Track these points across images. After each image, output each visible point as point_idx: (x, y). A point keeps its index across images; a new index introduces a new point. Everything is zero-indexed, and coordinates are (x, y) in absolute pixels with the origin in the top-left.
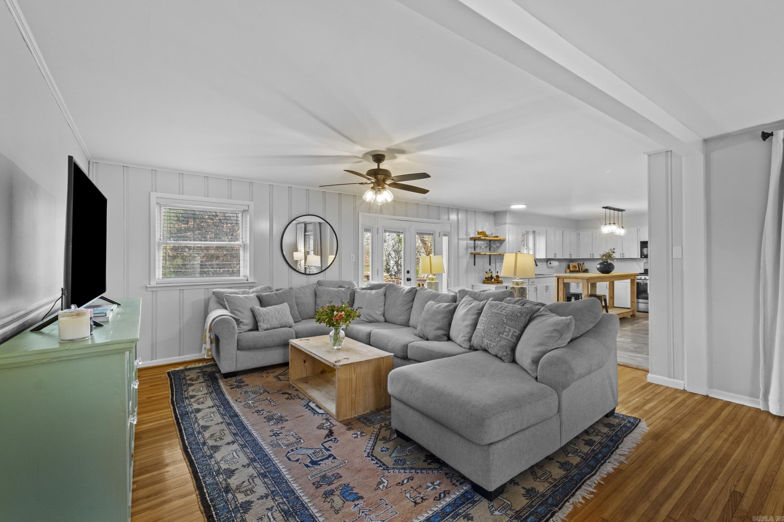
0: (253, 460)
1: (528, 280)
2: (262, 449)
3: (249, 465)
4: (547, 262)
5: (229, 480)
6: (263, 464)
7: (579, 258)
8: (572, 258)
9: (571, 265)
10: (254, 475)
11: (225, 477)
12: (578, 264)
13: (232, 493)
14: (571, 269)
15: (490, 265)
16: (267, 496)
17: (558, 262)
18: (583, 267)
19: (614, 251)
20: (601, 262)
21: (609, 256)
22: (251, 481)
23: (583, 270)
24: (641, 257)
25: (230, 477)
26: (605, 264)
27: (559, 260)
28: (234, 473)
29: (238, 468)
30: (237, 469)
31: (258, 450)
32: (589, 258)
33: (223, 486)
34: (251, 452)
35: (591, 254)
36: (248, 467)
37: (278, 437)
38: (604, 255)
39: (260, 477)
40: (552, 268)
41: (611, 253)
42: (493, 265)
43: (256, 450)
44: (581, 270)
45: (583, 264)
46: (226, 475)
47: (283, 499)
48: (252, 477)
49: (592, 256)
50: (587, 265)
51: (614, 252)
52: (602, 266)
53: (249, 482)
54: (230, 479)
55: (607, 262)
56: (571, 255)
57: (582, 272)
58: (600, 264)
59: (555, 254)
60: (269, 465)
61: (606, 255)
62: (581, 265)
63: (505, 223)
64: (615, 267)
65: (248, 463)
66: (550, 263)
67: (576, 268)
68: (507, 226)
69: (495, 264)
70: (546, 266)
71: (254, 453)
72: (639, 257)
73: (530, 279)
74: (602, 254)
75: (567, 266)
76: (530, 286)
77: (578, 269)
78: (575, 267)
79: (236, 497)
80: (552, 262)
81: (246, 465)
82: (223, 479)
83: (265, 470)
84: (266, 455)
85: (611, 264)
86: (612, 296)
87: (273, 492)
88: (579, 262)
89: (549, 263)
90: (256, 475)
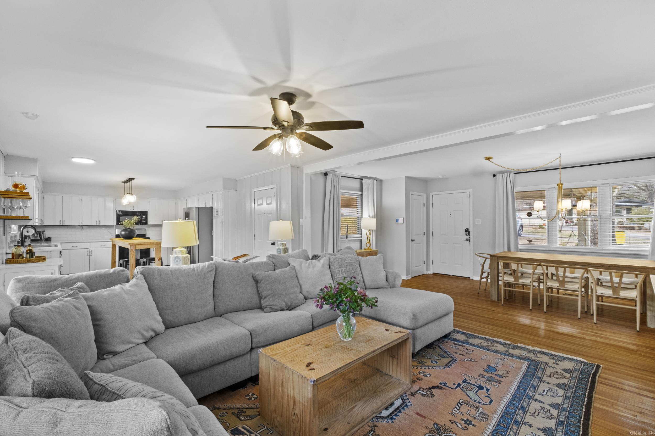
0: (518, 423)
2: (499, 423)
3: (525, 423)
5: (553, 428)
6: (513, 415)
10: (530, 414)
11: (555, 432)
13: (558, 419)
16: (536, 400)
22: (536, 414)
25: (550, 429)
28: (543, 428)
29: (537, 428)
30: (539, 429)
31: (502, 426)
33: (562, 428)
34: (510, 429)
36: (528, 422)
37: (470, 419)
39: (527, 410)
43: (505, 427)
46: (552, 433)
47: (528, 392)
48: (533, 415)
53: (539, 414)
54: (551, 428)
60: (511, 410)
65: (523, 425)
71: (509, 427)
79: (558, 415)
81: (528, 425)
82: (558, 433)
83: (518, 410)
84: (502, 417)
87: (530, 399)
90: (528, 413)
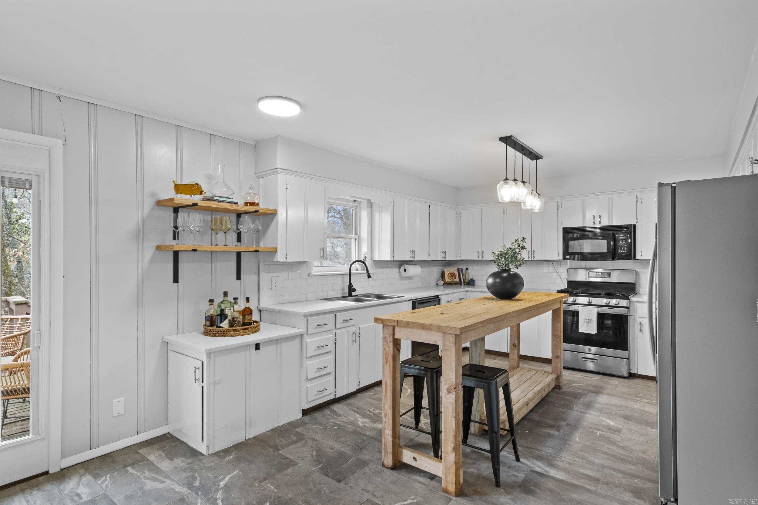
1: (332, 316)
4: (400, 267)
7: (459, 259)
8: (447, 259)
9: (448, 271)
12: (458, 269)
14: (447, 280)
15: (239, 278)
17: (421, 267)
18: (467, 276)
19: (524, 244)
20: (495, 269)
21: (513, 256)
23: (467, 281)
24: (564, 258)
26: (505, 275)
27: (423, 263)
32: (477, 259)
35: (478, 252)
38: (502, 254)
40: (410, 278)
41: (517, 250)
42: (248, 278)
44: (462, 281)
45: (467, 269)
49: (480, 256)
50: (473, 272)
51: (523, 248)
52: (498, 280)
55: (508, 271)
56: (444, 252)
57: (464, 285)
58: (495, 275)
59: (413, 252)
61: (506, 254)
62: (462, 272)
63: (275, 170)
64: (524, 282)
66: (405, 270)
67: (455, 278)
68: (281, 178)
69: (256, 276)
70: (397, 275)
72: (561, 258)
73: (338, 314)
74: (497, 252)
75: (439, 274)
76: (337, 331)
77: (457, 280)
78: (452, 275)
80: (407, 267)
85: (516, 276)
86: (516, 343)
88: (461, 267)
89: (402, 268)
